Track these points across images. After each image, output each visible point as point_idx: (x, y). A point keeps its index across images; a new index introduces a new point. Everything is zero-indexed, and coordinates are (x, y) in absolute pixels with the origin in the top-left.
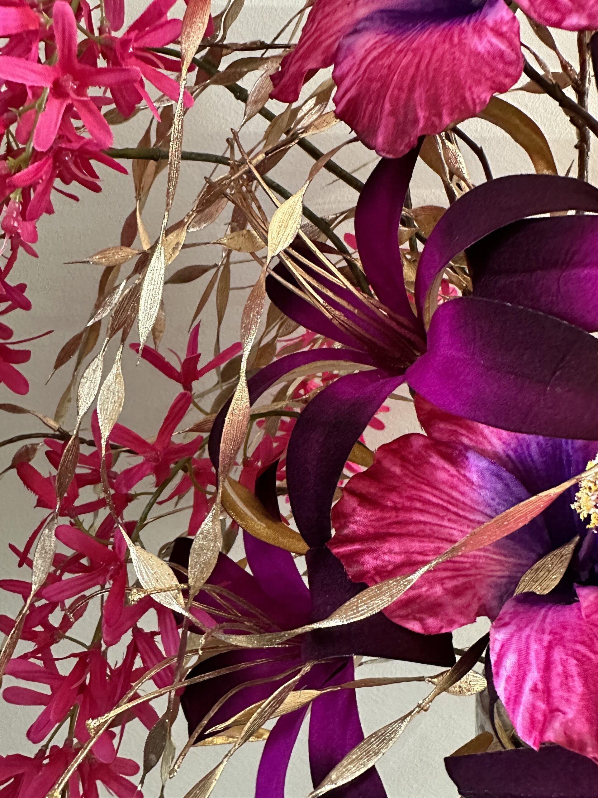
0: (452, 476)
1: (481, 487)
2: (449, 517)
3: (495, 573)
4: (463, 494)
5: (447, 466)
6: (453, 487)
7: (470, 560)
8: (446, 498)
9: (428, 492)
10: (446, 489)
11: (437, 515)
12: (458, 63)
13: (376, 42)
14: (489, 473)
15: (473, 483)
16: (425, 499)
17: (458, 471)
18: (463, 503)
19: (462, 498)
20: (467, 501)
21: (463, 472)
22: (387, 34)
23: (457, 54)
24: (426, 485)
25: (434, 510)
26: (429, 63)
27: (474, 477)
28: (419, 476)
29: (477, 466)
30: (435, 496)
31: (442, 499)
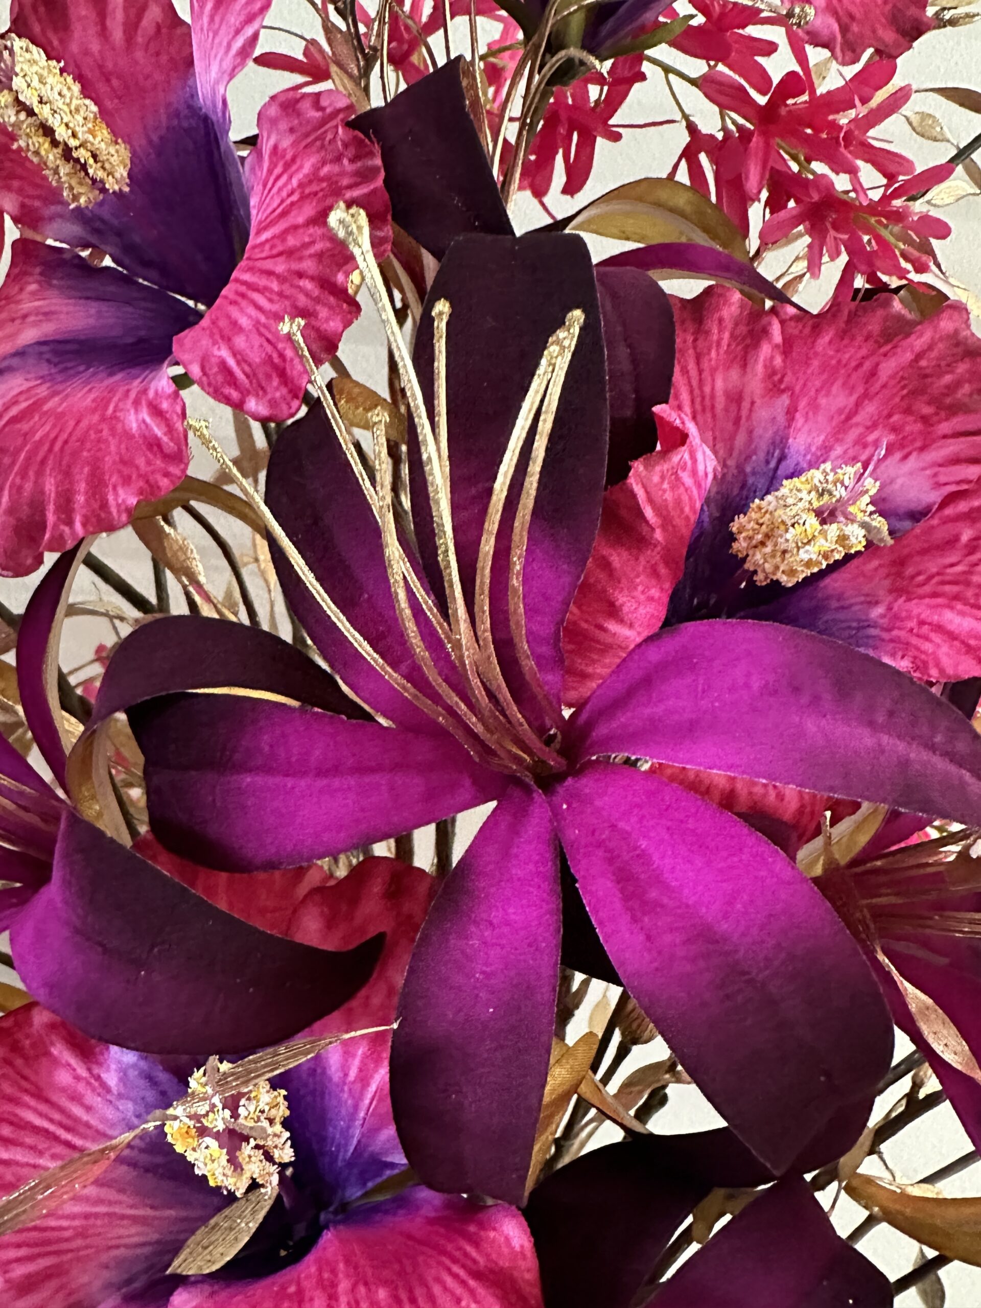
0: (78, 1078)
1: (120, 1096)
2: (53, 1151)
3: (123, 1241)
4: (89, 1109)
5: (73, 1061)
6: (76, 1098)
7: (77, 1223)
8: (57, 1116)
9: (29, 1107)
10: (64, 1102)
11: (32, 1148)
12: (103, 446)
13: (21, 393)
14: (136, 1073)
15: (108, 1090)
16: (21, 1119)
17: (89, 1070)
18: (88, 1125)
19: (85, 1117)
20: (94, 1122)
21: (96, 1071)
22: (39, 382)
23: (106, 433)
24: (33, 1095)
25: (29, 1140)
26: (66, 442)
27: (112, 1079)
28: (25, 1078)
29: (119, 1062)
30: (41, 1115)
31: (51, 1120)
